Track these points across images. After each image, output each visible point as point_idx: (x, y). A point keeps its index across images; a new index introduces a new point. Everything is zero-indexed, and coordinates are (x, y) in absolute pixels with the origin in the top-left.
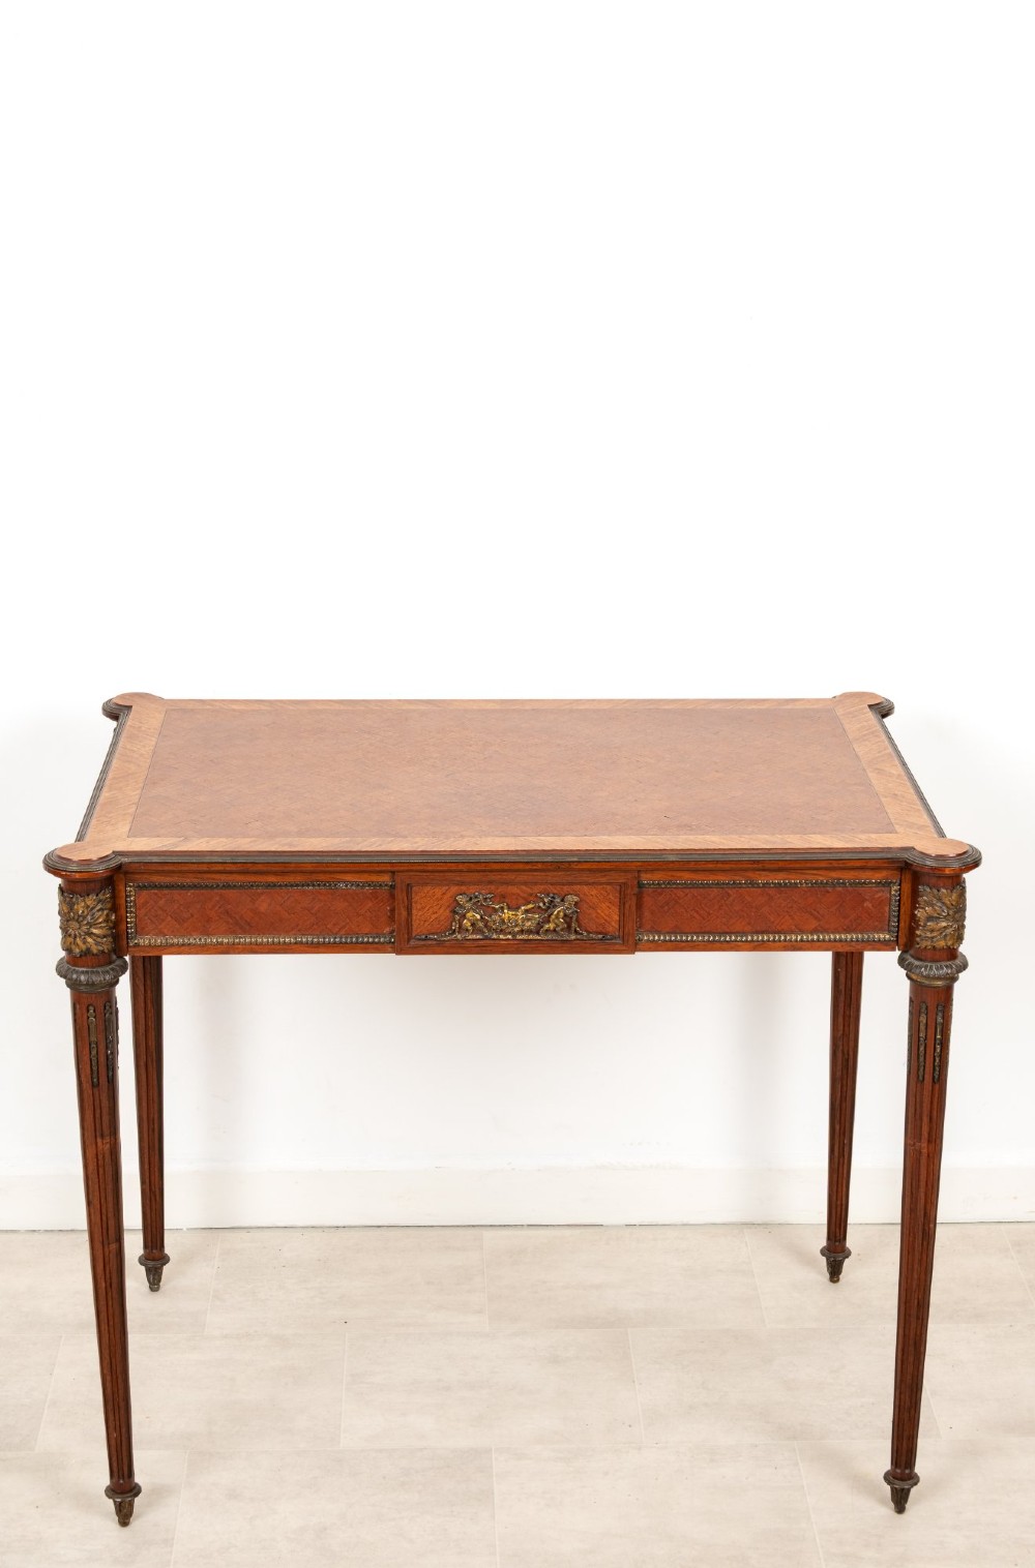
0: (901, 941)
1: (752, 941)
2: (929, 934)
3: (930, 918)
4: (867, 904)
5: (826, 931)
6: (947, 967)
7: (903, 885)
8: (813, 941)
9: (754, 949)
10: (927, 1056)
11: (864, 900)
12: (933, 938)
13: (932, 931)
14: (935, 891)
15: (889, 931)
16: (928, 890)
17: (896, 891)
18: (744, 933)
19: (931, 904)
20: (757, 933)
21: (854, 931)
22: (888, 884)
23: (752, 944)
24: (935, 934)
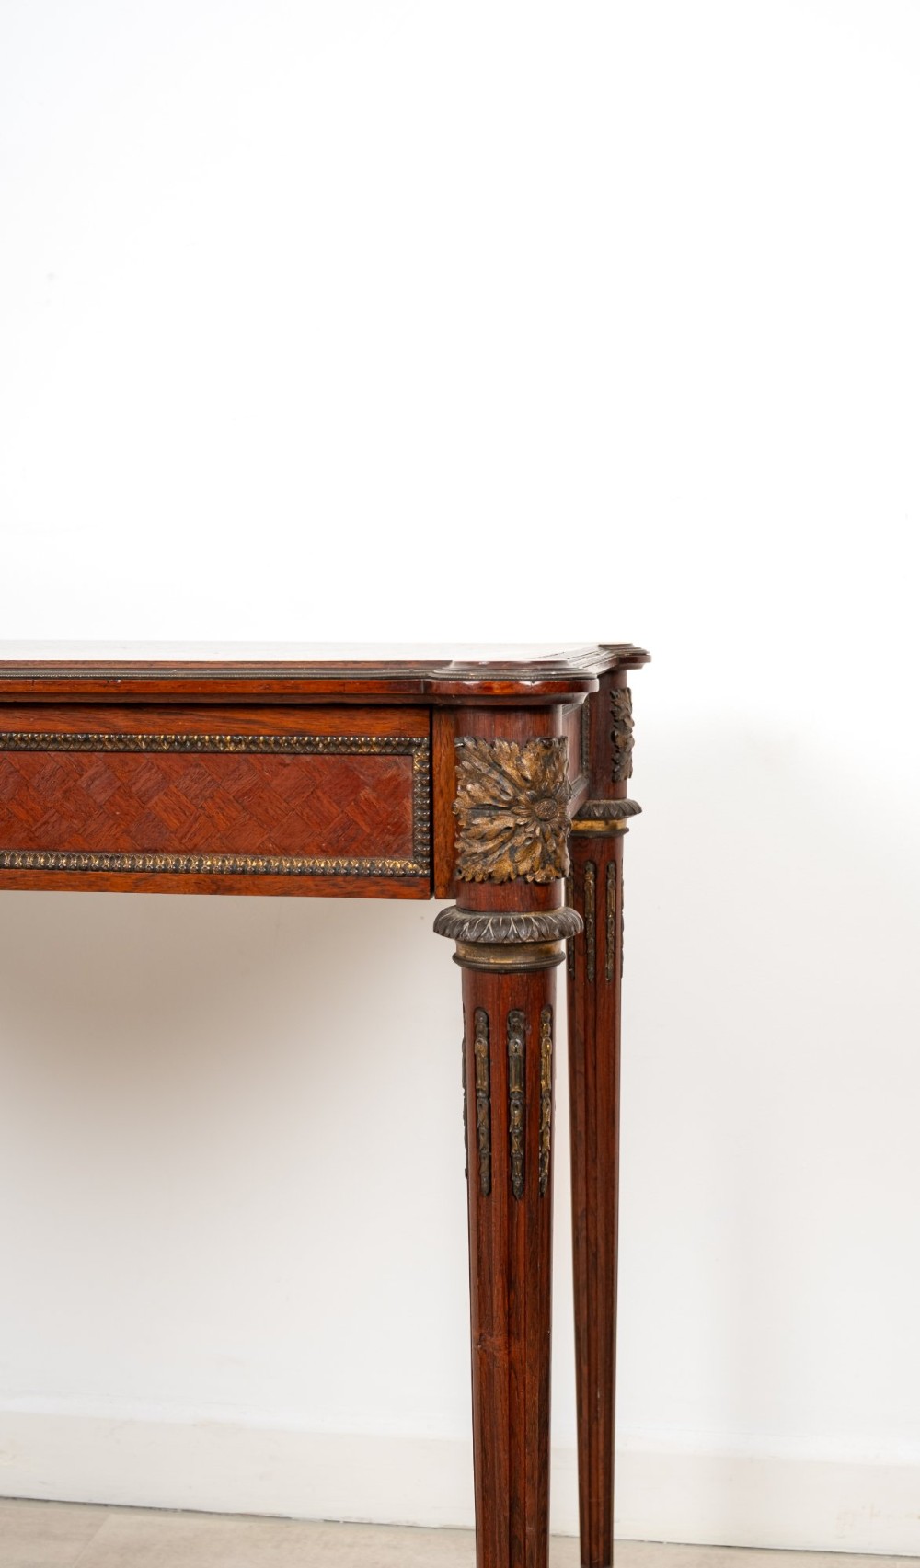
0: (441, 877)
1: (132, 870)
2: (479, 848)
3: (479, 808)
4: (366, 793)
5: (285, 851)
6: (518, 922)
7: (436, 749)
8: (255, 872)
9: (136, 887)
10: (494, 1134)
11: (359, 786)
12: (486, 854)
13: (483, 838)
14: (485, 748)
15: (416, 854)
16: (470, 744)
17: (422, 762)
18: (118, 852)
19: (475, 776)
20: (145, 851)
21: (341, 852)
22: (405, 750)
23: (134, 876)
24: (490, 845)
